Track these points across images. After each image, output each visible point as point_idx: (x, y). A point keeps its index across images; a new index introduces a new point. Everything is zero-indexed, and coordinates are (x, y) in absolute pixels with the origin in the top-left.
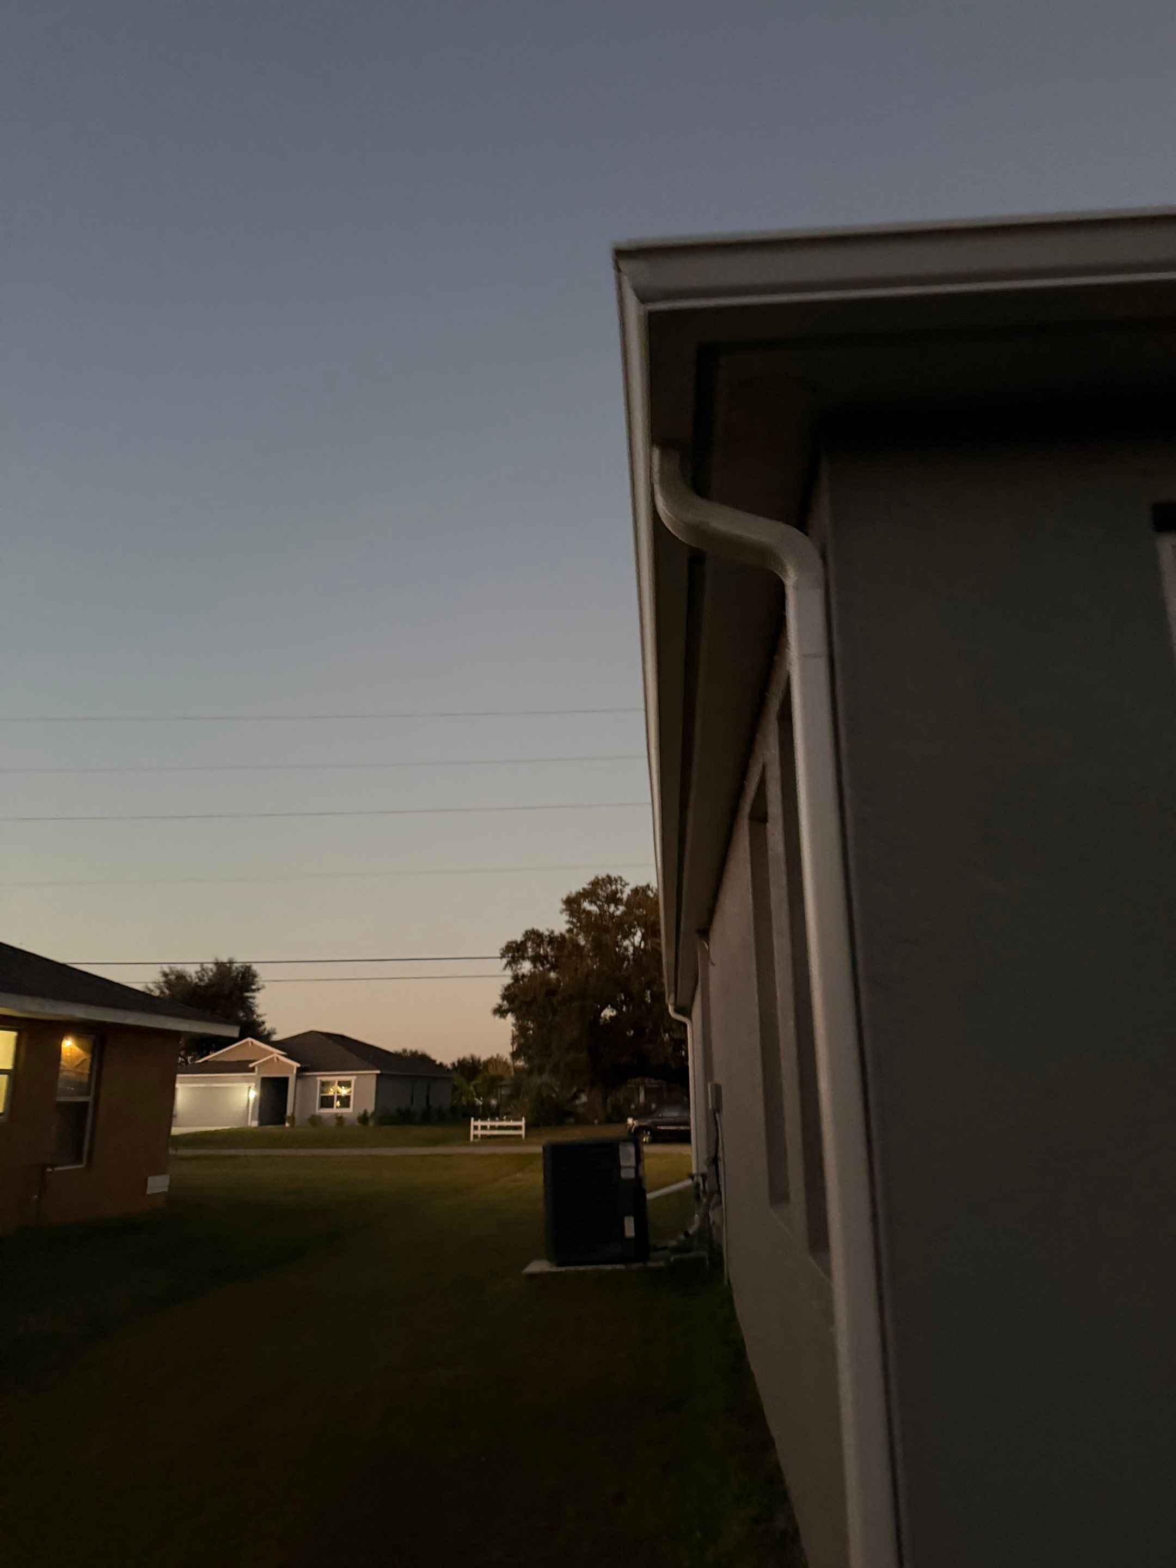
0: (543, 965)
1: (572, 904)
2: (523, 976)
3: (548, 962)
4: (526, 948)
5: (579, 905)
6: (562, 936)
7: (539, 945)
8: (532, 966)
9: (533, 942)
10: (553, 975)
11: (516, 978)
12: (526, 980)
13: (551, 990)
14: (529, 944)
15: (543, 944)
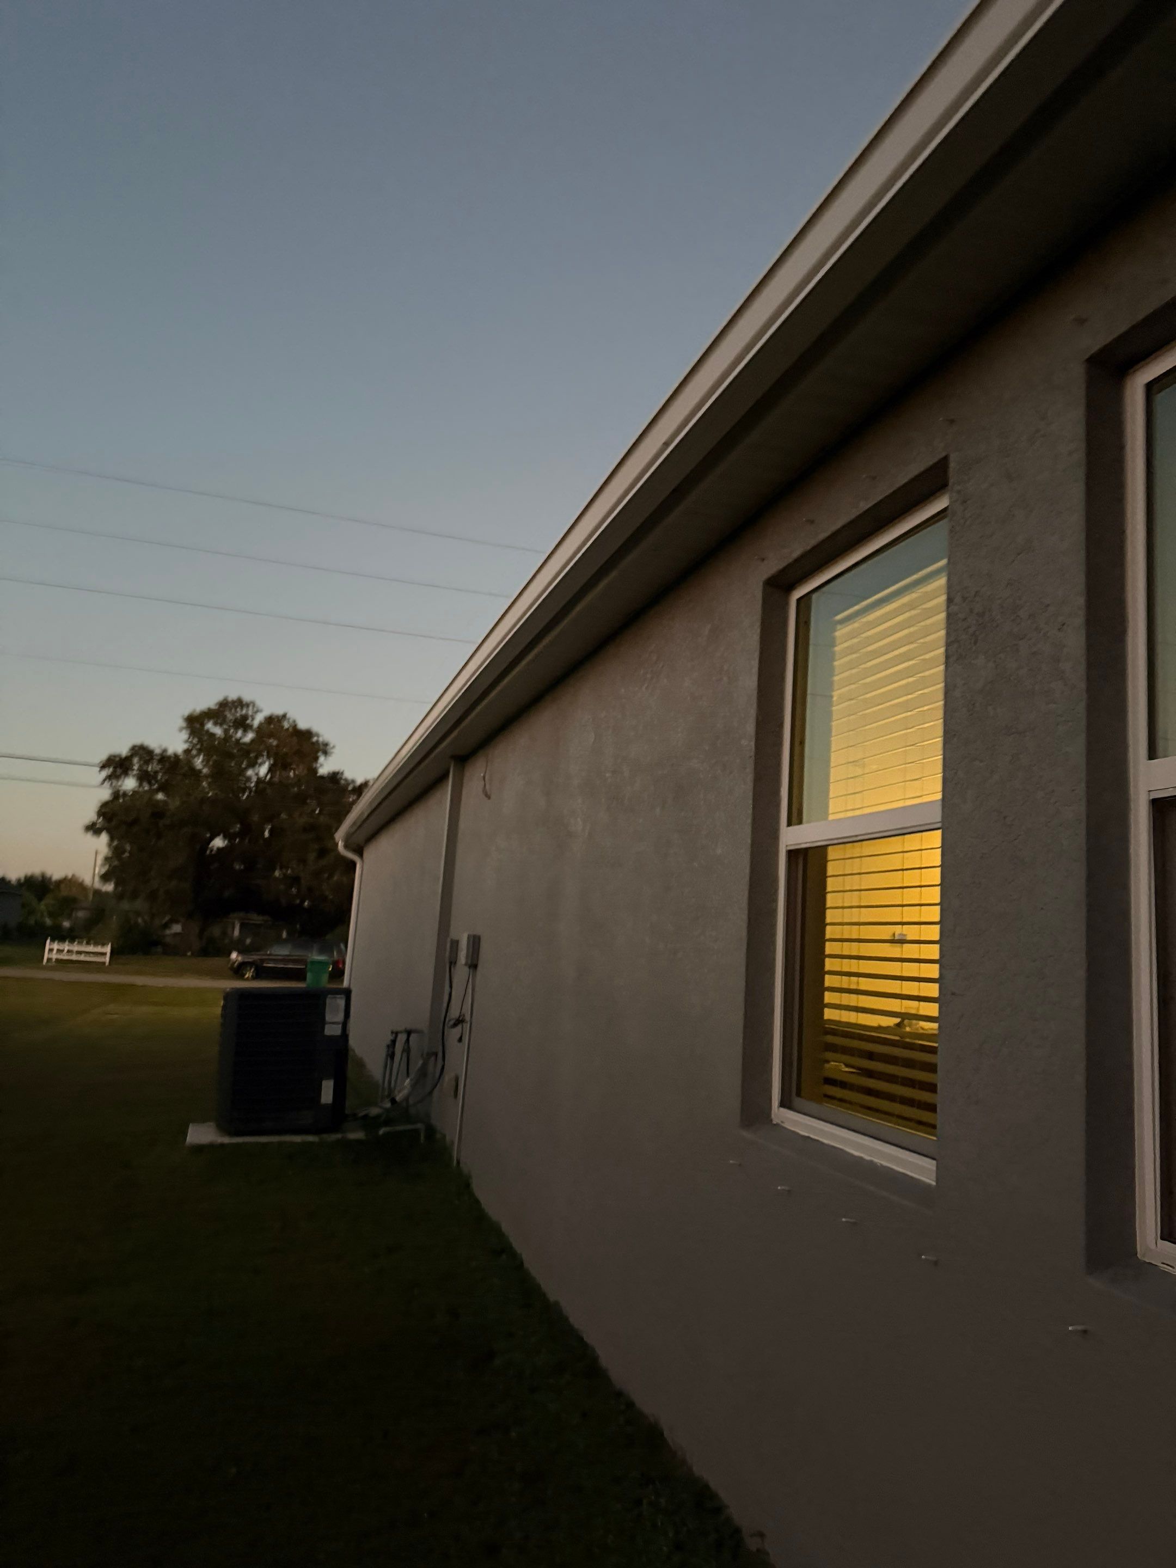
0: (150, 783)
1: (194, 723)
2: (125, 794)
3: (157, 781)
4: (132, 765)
5: (202, 725)
6: (176, 756)
7: (147, 762)
8: (137, 784)
9: (140, 759)
10: (160, 796)
11: (116, 795)
12: (127, 798)
13: (158, 812)
14: (136, 760)
15: (153, 764)
